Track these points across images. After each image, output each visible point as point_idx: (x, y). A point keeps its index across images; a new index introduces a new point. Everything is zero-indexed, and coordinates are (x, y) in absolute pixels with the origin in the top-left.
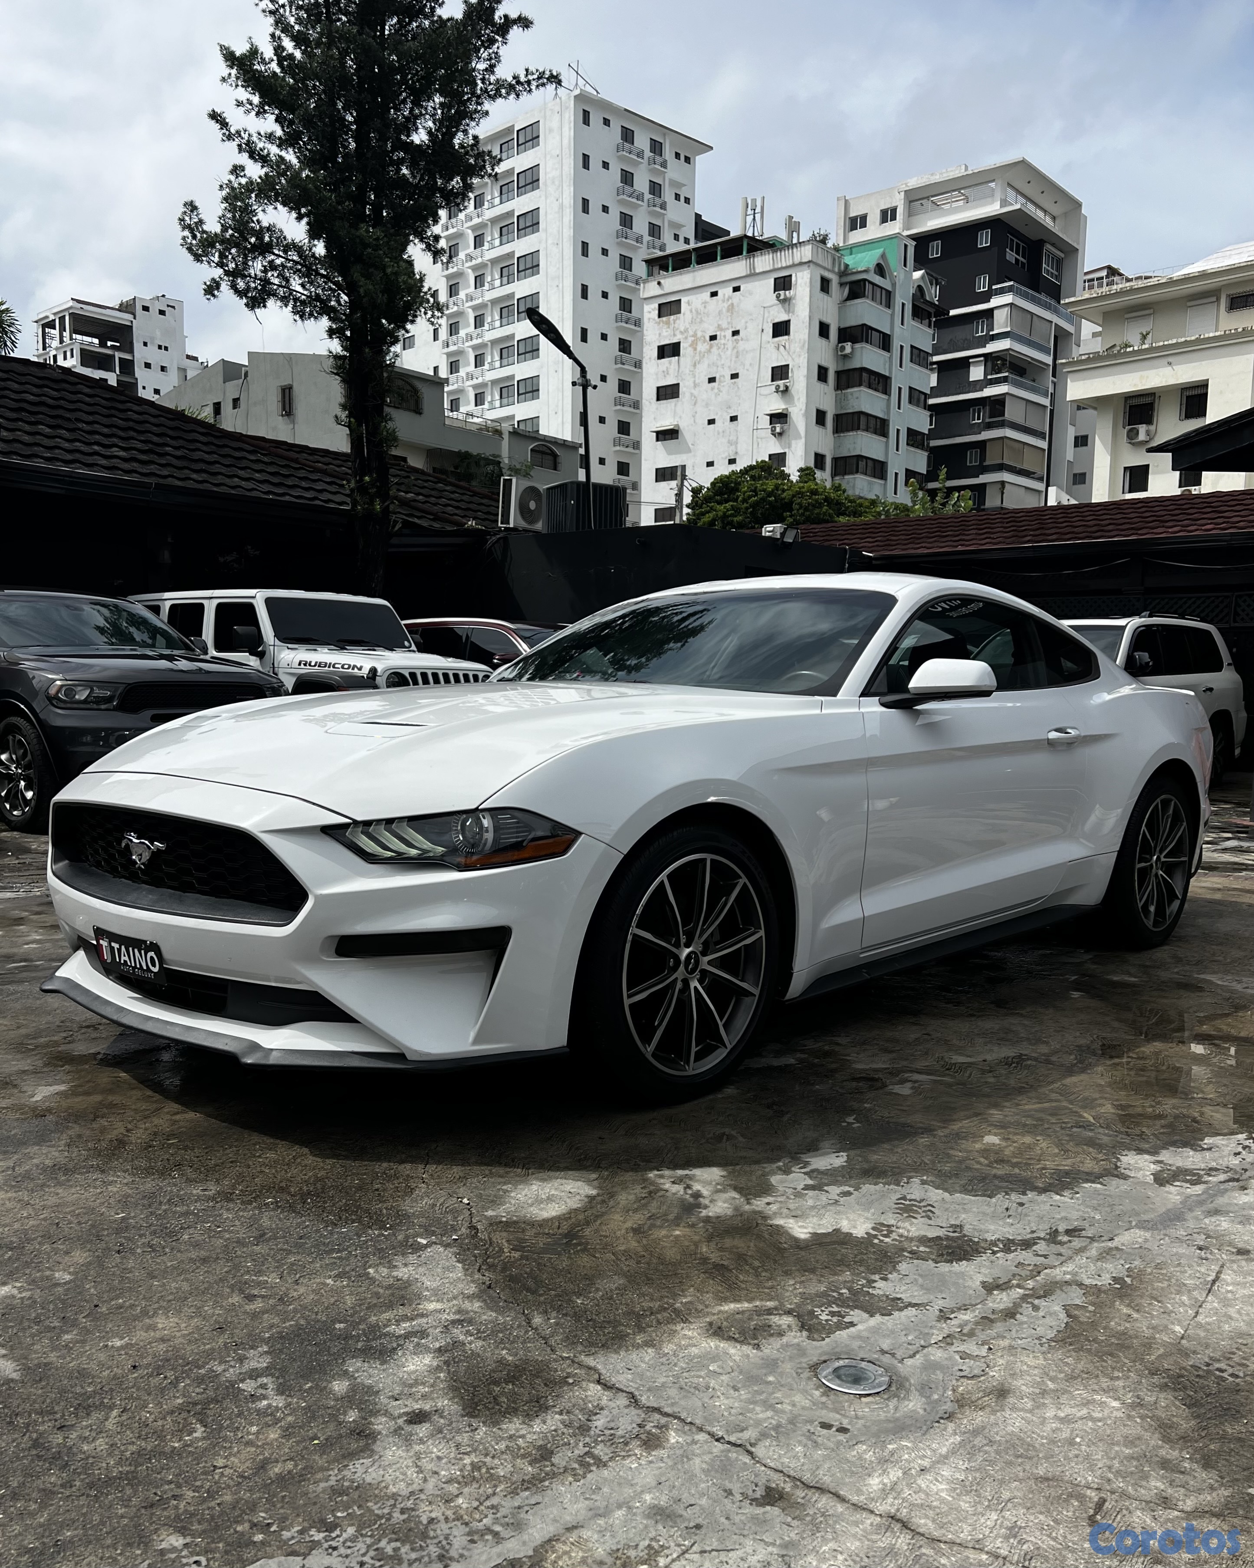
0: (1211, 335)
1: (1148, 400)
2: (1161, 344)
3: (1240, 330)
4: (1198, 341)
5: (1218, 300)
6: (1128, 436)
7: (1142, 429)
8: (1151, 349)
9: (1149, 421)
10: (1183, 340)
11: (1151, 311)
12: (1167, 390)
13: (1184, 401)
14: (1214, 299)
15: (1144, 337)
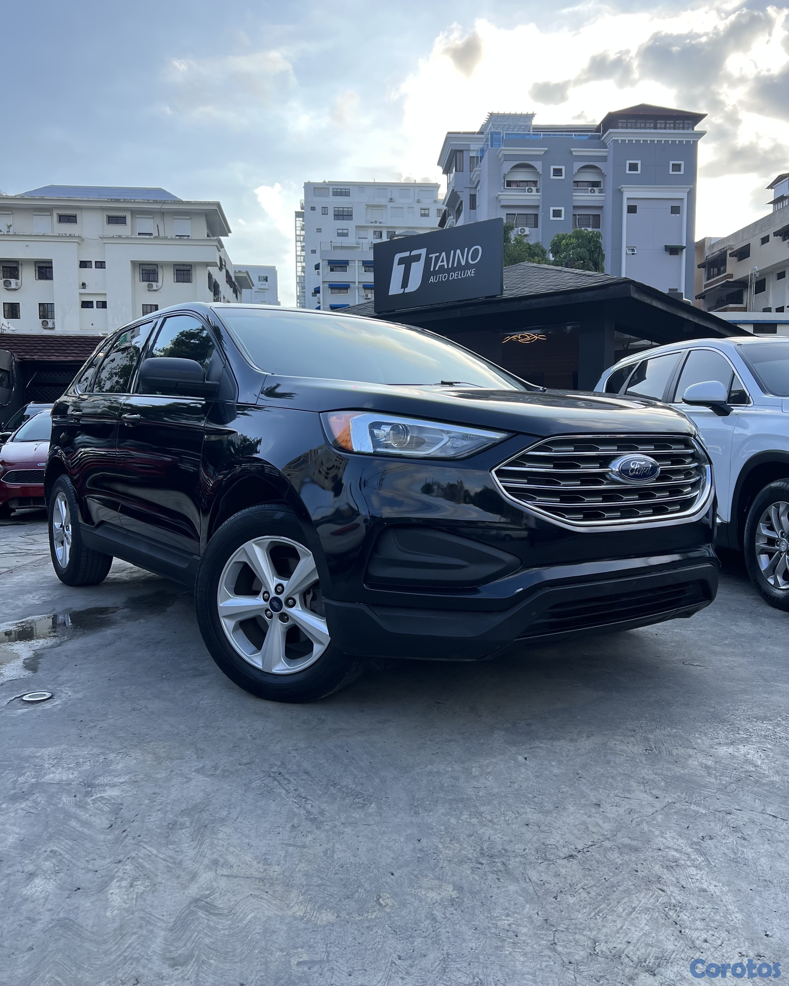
0: (52, 234)
1: (14, 265)
2: (21, 234)
3: (68, 235)
4: (43, 236)
5: (51, 215)
6: (4, 284)
7: (13, 281)
8: (15, 235)
9: (17, 277)
10: (34, 234)
11: (11, 213)
12: (27, 262)
13: (37, 269)
14: (49, 214)
15: (9, 227)
